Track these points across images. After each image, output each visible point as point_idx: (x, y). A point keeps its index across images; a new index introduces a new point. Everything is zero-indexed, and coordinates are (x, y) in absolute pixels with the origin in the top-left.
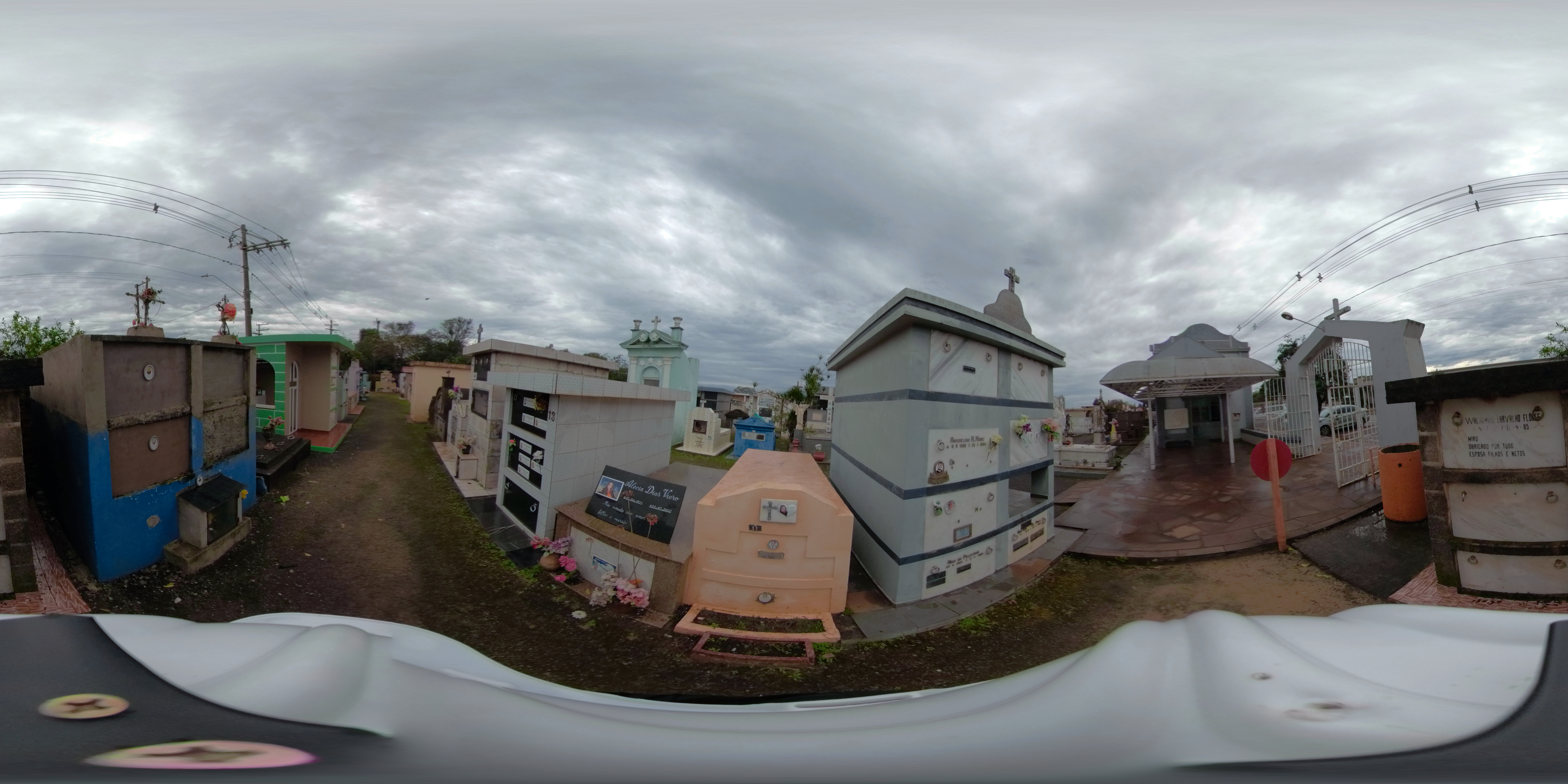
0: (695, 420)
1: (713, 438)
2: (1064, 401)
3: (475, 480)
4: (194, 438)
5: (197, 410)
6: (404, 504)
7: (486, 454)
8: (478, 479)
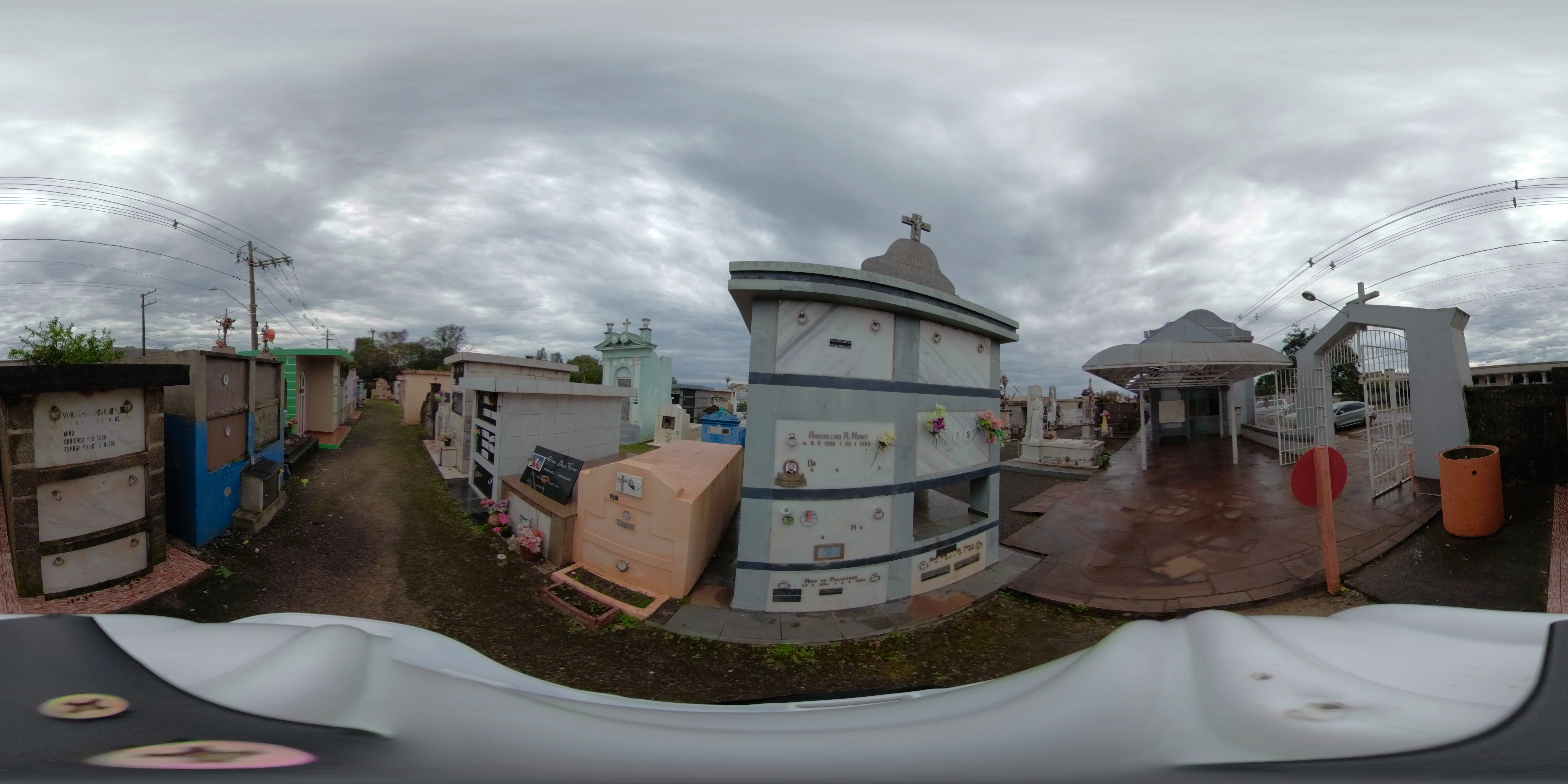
0: (663, 416)
1: (680, 433)
2: (1055, 391)
3: (455, 467)
4: (250, 428)
5: (252, 408)
6: (397, 483)
7: (462, 444)
8: (457, 466)
